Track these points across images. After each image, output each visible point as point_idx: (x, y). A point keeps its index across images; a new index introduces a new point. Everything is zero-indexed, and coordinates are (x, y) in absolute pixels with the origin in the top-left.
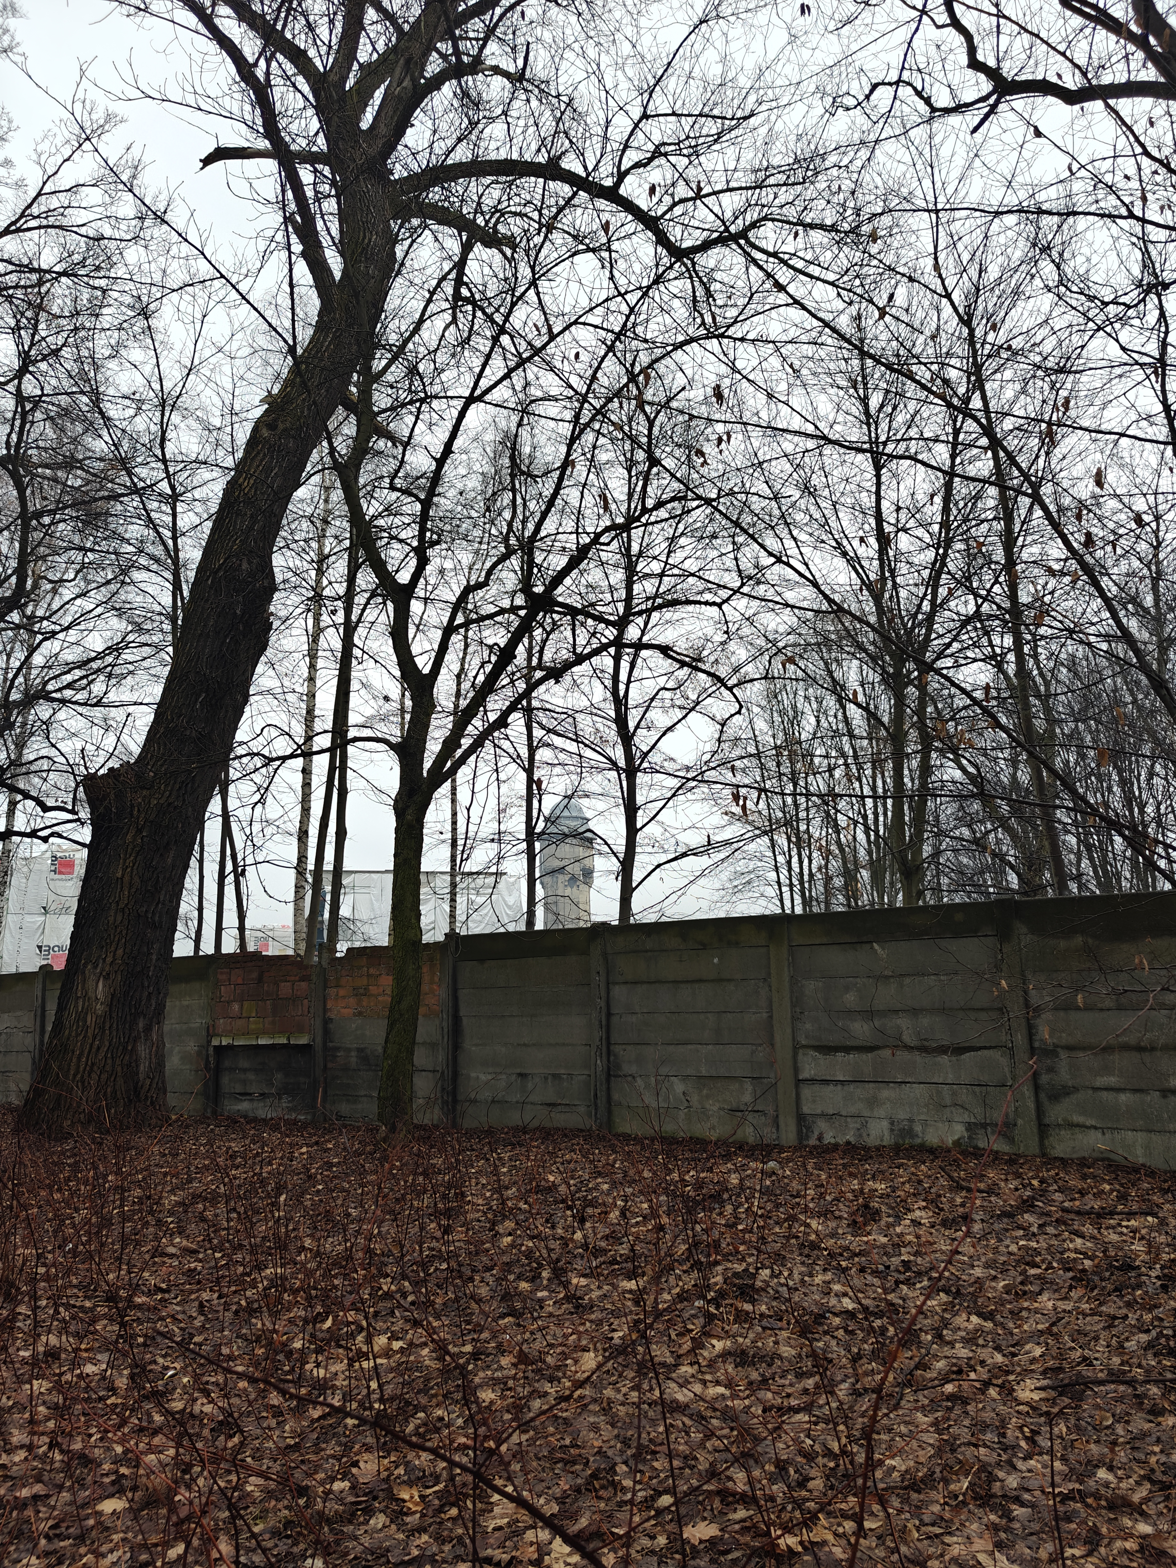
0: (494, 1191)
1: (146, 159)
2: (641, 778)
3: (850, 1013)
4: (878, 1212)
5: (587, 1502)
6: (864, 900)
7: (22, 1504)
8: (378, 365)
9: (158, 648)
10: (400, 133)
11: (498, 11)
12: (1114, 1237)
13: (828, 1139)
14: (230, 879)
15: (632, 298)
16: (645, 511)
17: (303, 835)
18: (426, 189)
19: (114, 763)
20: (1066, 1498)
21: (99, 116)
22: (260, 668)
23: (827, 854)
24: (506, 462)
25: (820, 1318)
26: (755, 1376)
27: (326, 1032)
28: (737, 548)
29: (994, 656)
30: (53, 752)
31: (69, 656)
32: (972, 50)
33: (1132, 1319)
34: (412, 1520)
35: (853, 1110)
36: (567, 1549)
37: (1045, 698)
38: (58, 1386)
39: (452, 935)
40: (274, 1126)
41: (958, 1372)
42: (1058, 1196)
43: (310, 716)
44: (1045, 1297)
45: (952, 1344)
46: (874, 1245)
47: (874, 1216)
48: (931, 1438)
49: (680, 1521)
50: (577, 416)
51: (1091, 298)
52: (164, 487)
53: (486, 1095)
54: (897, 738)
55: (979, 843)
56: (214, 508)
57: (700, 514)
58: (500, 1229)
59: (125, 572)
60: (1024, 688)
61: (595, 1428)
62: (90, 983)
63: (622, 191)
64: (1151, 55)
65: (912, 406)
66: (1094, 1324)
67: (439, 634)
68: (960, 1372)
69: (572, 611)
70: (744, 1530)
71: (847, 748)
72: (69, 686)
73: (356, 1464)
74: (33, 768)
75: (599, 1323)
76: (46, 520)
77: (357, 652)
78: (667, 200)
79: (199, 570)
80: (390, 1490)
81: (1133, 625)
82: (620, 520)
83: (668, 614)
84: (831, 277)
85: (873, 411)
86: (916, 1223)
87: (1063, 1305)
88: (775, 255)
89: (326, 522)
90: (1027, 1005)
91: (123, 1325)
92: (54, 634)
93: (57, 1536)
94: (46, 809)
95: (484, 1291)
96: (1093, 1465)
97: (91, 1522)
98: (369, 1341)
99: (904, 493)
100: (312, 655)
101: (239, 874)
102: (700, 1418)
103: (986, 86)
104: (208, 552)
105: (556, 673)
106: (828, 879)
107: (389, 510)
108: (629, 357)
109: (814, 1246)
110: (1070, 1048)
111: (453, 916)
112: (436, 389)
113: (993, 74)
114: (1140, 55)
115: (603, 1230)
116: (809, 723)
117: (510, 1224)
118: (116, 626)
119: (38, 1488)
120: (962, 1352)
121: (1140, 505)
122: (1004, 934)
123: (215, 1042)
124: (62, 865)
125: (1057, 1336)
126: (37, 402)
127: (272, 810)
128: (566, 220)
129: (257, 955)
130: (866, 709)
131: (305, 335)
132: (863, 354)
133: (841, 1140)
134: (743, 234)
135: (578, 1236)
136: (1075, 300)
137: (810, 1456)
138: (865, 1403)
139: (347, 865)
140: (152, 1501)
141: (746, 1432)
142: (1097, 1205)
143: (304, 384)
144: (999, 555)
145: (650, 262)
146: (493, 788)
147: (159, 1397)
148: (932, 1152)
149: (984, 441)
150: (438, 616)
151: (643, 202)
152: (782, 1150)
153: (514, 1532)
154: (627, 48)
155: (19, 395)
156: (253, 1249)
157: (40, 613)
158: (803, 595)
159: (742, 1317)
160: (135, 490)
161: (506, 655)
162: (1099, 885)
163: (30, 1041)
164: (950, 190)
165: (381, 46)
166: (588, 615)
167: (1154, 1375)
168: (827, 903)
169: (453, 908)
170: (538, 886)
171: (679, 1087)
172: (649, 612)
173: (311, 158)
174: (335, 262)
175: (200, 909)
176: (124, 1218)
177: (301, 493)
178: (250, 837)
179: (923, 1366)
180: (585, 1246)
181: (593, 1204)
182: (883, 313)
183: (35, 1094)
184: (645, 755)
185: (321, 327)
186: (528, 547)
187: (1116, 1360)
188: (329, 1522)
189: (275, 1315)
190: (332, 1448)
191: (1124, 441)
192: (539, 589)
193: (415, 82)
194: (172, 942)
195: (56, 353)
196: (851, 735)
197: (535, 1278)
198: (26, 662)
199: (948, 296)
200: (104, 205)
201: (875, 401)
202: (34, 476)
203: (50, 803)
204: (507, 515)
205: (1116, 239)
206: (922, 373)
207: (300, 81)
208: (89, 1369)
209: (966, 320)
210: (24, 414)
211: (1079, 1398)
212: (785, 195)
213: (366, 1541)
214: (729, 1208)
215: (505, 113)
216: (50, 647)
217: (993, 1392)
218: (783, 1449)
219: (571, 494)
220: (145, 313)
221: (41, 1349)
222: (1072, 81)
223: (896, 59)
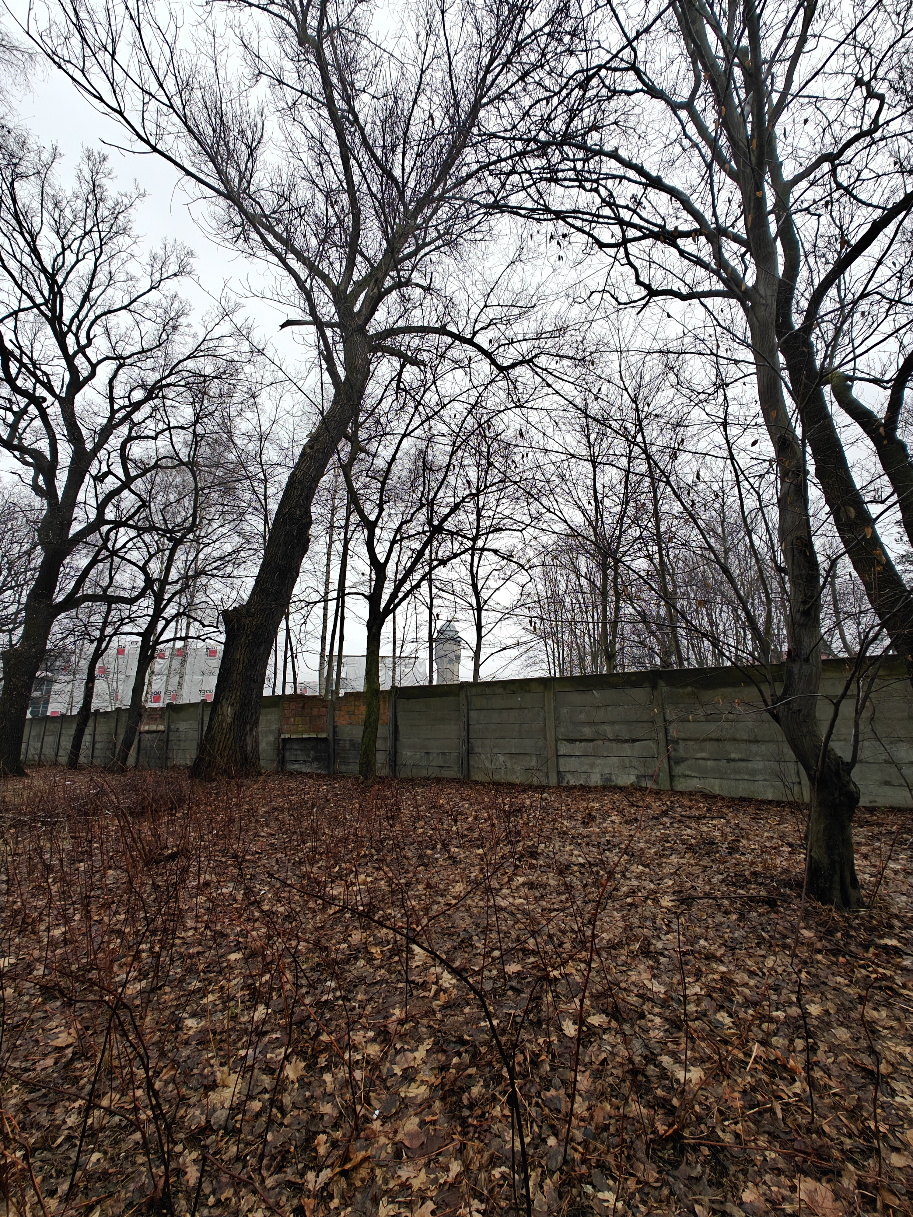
0: (414, 807)
1: (255, 325)
2: (484, 613)
3: (583, 724)
4: (595, 817)
5: (459, 954)
6: (588, 670)
7: (191, 956)
8: (361, 419)
9: (257, 551)
10: (373, 314)
11: (418, 257)
12: (705, 829)
13: (572, 783)
14: (289, 660)
15: (480, 389)
16: (486, 487)
17: (323, 638)
18: (385, 339)
19: (236, 605)
20: (685, 954)
21: (232, 304)
22: (304, 560)
23: (571, 649)
24: (420, 463)
25: (568, 867)
26: (537, 894)
27: (335, 732)
28: (529, 504)
29: (649, 556)
30: (208, 599)
31: (216, 554)
32: (637, 276)
33: (715, 868)
34: (377, 962)
35: (583, 769)
36: (450, 977)
37: (672, 575)
38: (209, 900)
39: (393, 687)
40: (309, 776)
41: (633, 892)
42: (679, 809)
43: (327, 583)
44: (673, 857)
45: (630, 879)
46: (593, 832)
47: (593, 818)
48: (621, 924)
49: (503, 964)
50: (454, 443)
51: (692, 391)
52: (261, 476)
53: (410, 762)
54: (604, 594)
55: (642, 643)
56: (284, 486)
57: (511, 489)
58: (417, 825)
59: (242, 515)
60: (663, 571)
61: (463, 919)
62: (225, 708)
63: (475, 340)
64: (720, 278)
65: (610, 440)
66: (697, 870)
67: (388, 544)
68: (634, 892)
69: (451, 533)
70: (533, 968)
71: (580, 598)
72: (215, 568)
73: (350, 936)
74: (200, 606)
75: (464, 869)
76: (206, 491)
77: (350, 552)
78: (496, 345)
79: (277, 514)
80: (366, 948)
81: (712, 541)
82: (474, 491)
83: (497, 535)
84: (572, 380)
85: (592, 442)
86: (613, 822)
87: (681, 861)
88: (546, 370)
89: (336, 491)
90: (665, 720)
91: (240, 869)
92: (209, 544)
93: (209, 971)
94: (204, 626)
95: (410, 854)
96: (697, 938)
97: (225, 964)
98: (356, 877)
99: (607, 479)
100: (329, 554)
101: (294, 657)
102: (512, 914)
103: (644, 292)
104: (281, 506)
105: (443, 562)
106: (572, 661)
107: (366, 486)
108: (479, 416)
109: (565, 833)
110: (684, 740)
111: (394, 677)
112: (388, 430)
113: (647, 287)
114: (715, 278)
115: (466, 826)
116: (562, 587)
117: (422, 823)
118: (237, 540)
119: (200, 949)
120: (635, 883)
121: (716, 487)
122: (654, 687)
123: (282, 736)
124: (211, 652)
125: (679, 876)
126: (203, 436)
127: (309, 627)
128: (449, 354)
129: (302, 696)
130: (589, 580)
131: (328, 406)
132: (587, 416)
133: (578, 784)
134: (531, 360)
135: (454, 828)
136: (686, 391)
137: (564, 932)
138: (589, 907)
139: (344, 653)
140: (253, 954)
141: (534, 921)
142: (697, 813)
143: (327, 428)
144: (651, 508)
145: (488, 373)
146: (414, 616)
147: (258, 904)
148: (621, 789)
149: (643, 456)
150: (387, 535)
151: (486, 346)
152: (550, 788)
153: (425, 968)
154: (477, 276)
155: (194, 434)
156: (301, 834)
157: (202, 534)
158: (559, 527)
159: (532, 867)
160: (248, 478)
161: (420, 554)
162: (698, 663)
163: (196, 735)
164: (627, 341)
165: (363, 274)
166: (459, 535)
167: (726, 895)
168: (571, 672)
169: (394, 674)
170: (434, 664)
171: (501, 758)
172: (487, 534)
173: (331, 325)
174: (341, 372)
175: (275, 674)
176: (241, 819)
177: (324, 478)
178: (299, 640)
179: (616, 889)
180: (458, 833)
181: (461, 813)
182: (597, 398)
183: (198, 761)
184: (486, 602)
185: (335, 402)
186: (431, 503)
187: (708, 887)
188: (337, 963)
189: (312, 865)
190: (339, 928)
191: (708, 457)
192: (436, 523)
193: (379, 290)
194: (262, 688)
195: (211, 414)
196: (583, 593)
197: (434, 848)
198: (196, 558)
199: (626, 389)
200: (234, 346)
201: (593, 437)
202: (201, 471)
203: (206, 623)
204: (421, 488)
205: (704, 364)
206: (614, 424)
207: (327, 290)
208: (225, 890)
209: (635, 401)
210: (197, 442)
211: (690, 905)
212: (550, 343)
213: (355, 972)
214: (525, 816)
215: (421, 305)
216: (208, 550)
217: (649, 902)
218: (551, 928)
219: (452, 479)
220: (253, 396)
221: (202, 881)
222: (684, 291)
223: (602, 282)
